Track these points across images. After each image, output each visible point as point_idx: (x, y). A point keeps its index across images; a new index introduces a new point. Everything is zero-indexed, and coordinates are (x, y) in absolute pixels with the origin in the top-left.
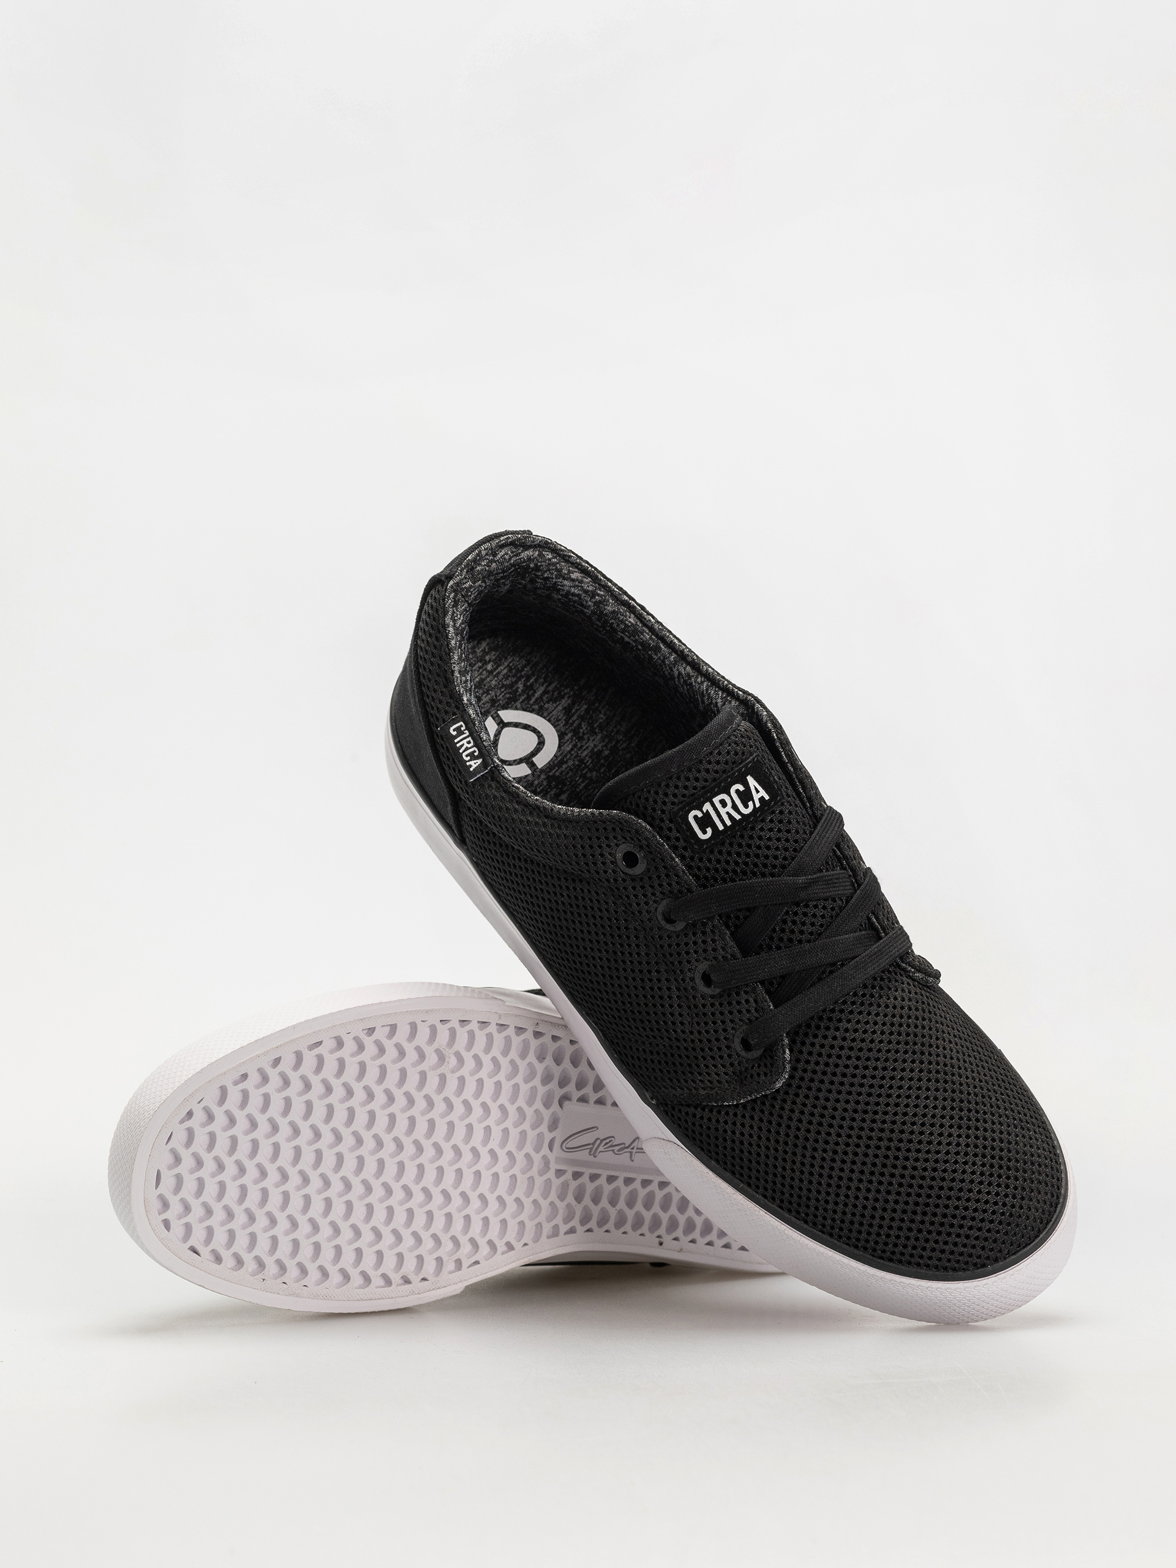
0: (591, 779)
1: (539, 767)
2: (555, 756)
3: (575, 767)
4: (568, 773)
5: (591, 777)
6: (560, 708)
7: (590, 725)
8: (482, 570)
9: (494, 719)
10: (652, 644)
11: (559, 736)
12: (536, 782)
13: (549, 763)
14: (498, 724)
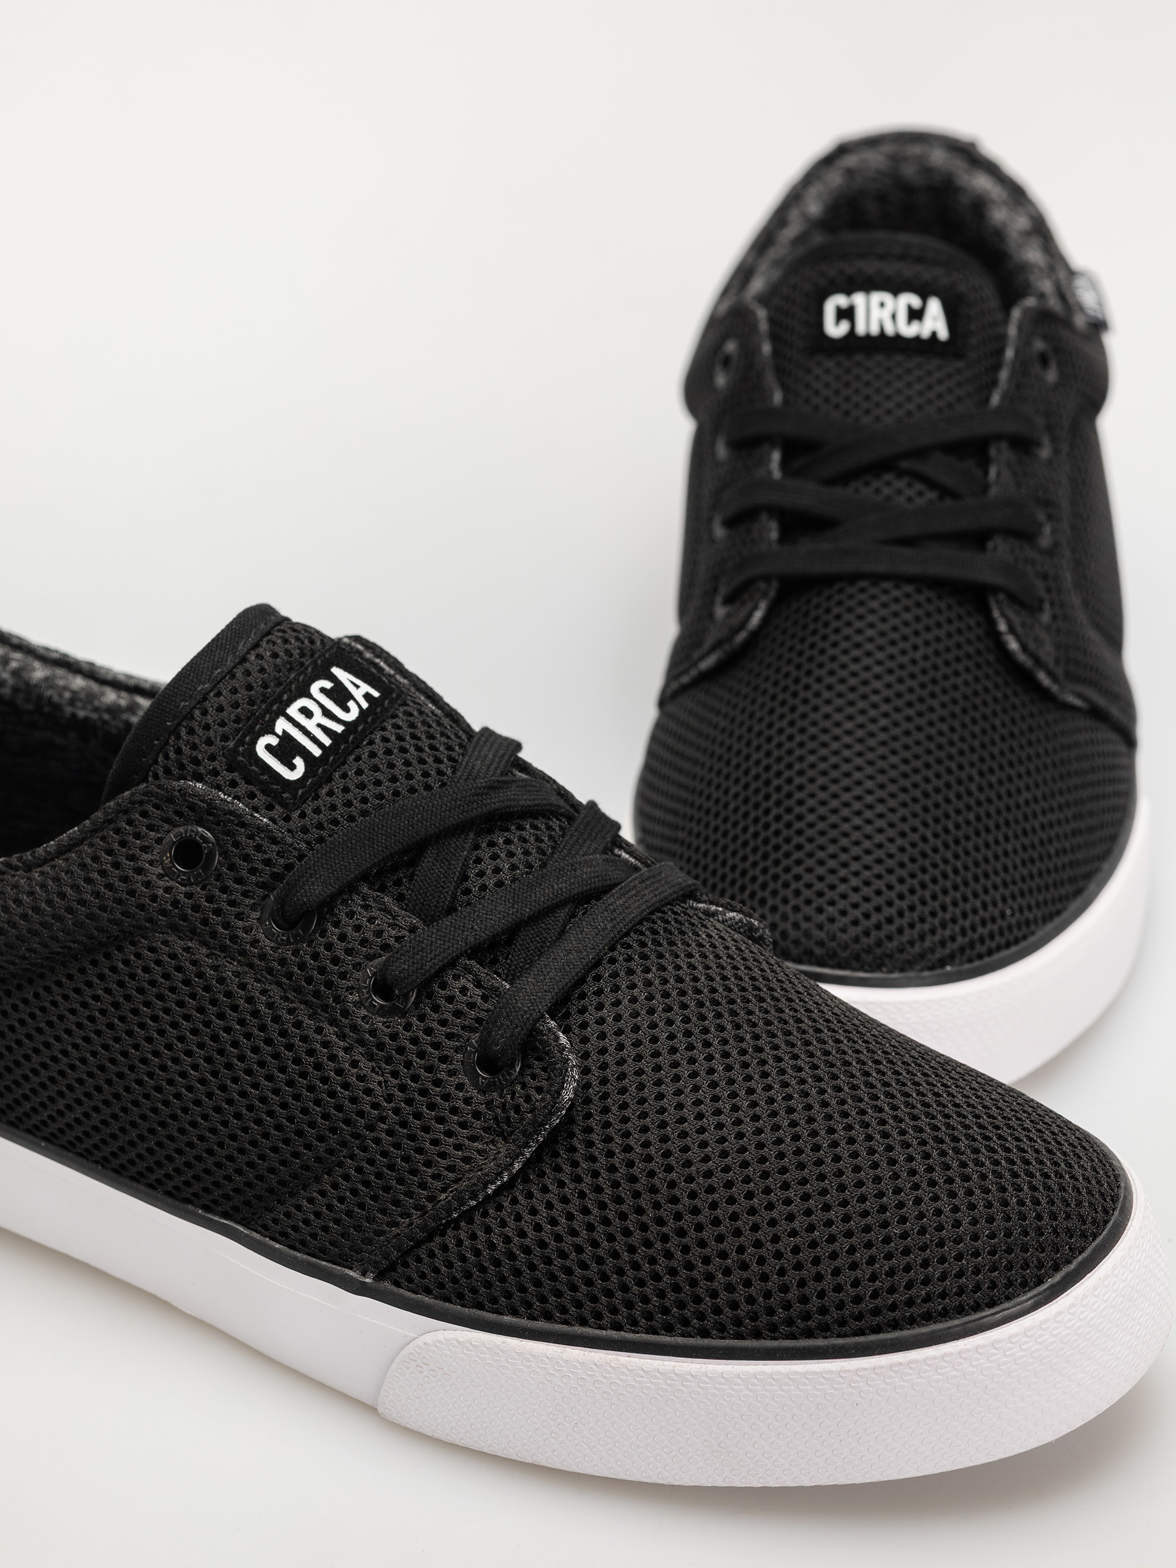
10: (123, 703)
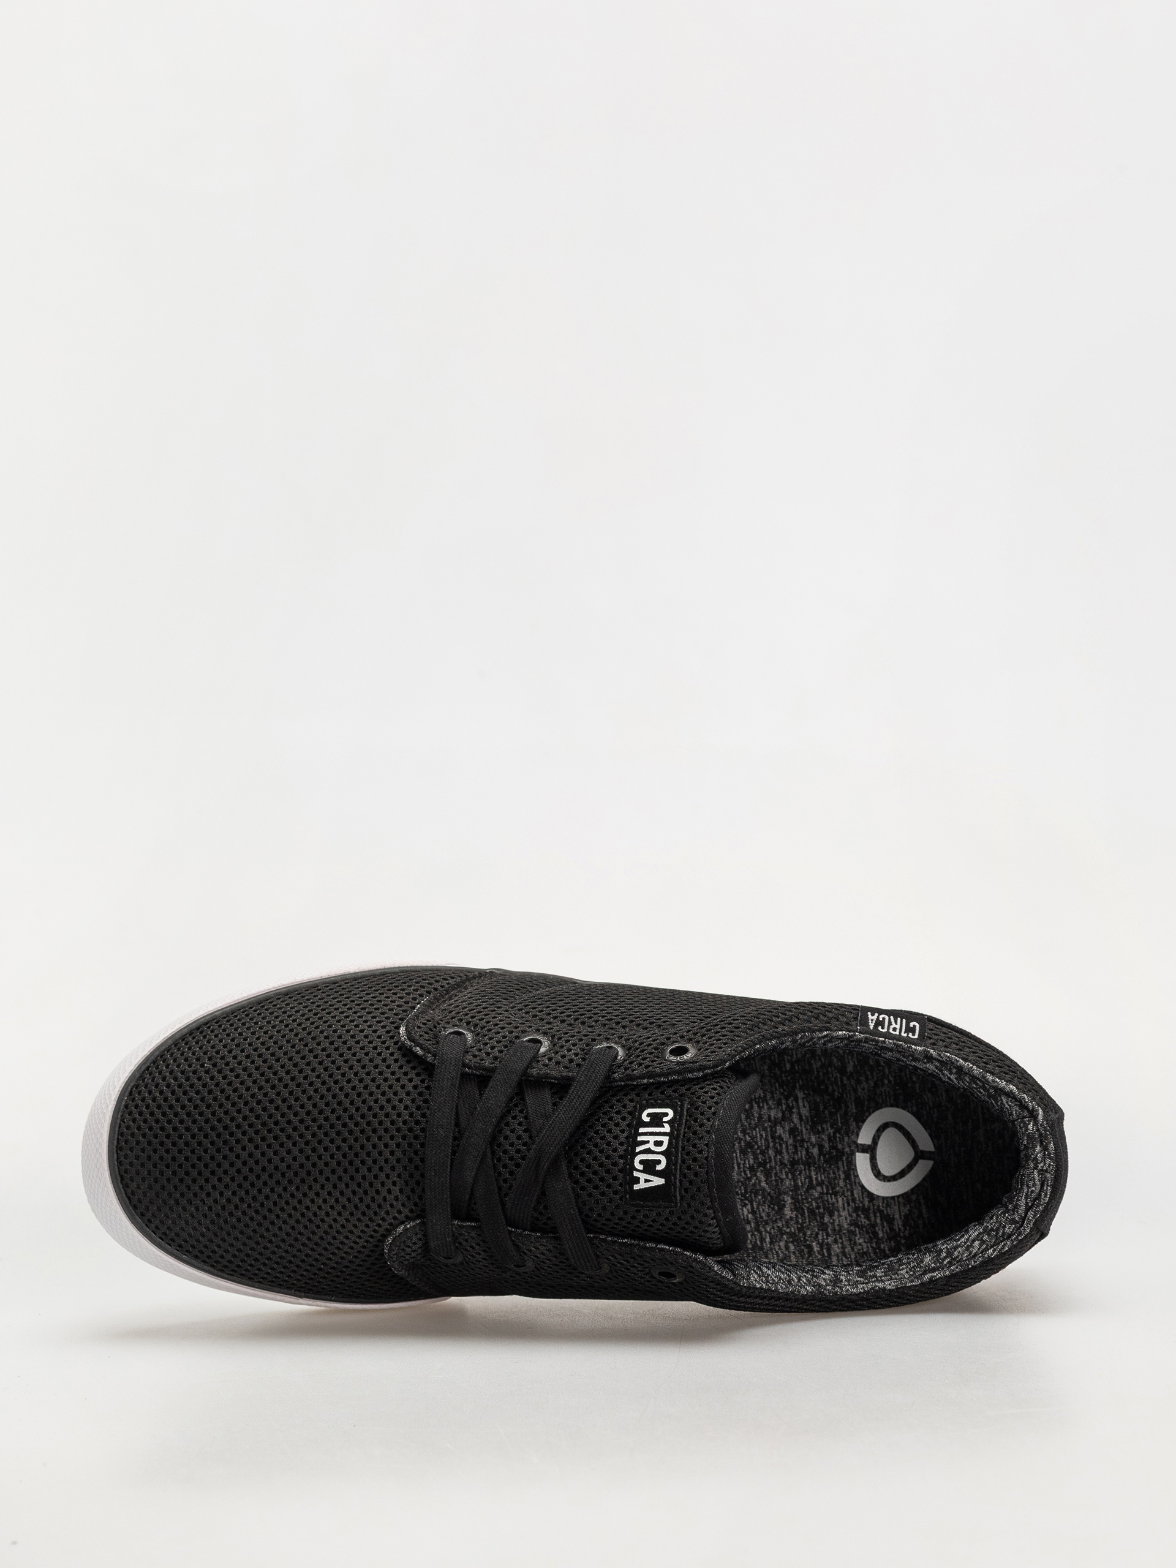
0: (814, 1188)
1: (857, 1153)
2: (858, 1176)
3: (835, 1184)
4: (834, 1173)
5: (815, 1190)
6: (897, 1216)
7: (861, 1227)
8: (1035, 1151)
9: (930, 1152)
11: (873, 1194)
12: (846, 1139)
13: (855, 1166)
14: (922, 1152)
